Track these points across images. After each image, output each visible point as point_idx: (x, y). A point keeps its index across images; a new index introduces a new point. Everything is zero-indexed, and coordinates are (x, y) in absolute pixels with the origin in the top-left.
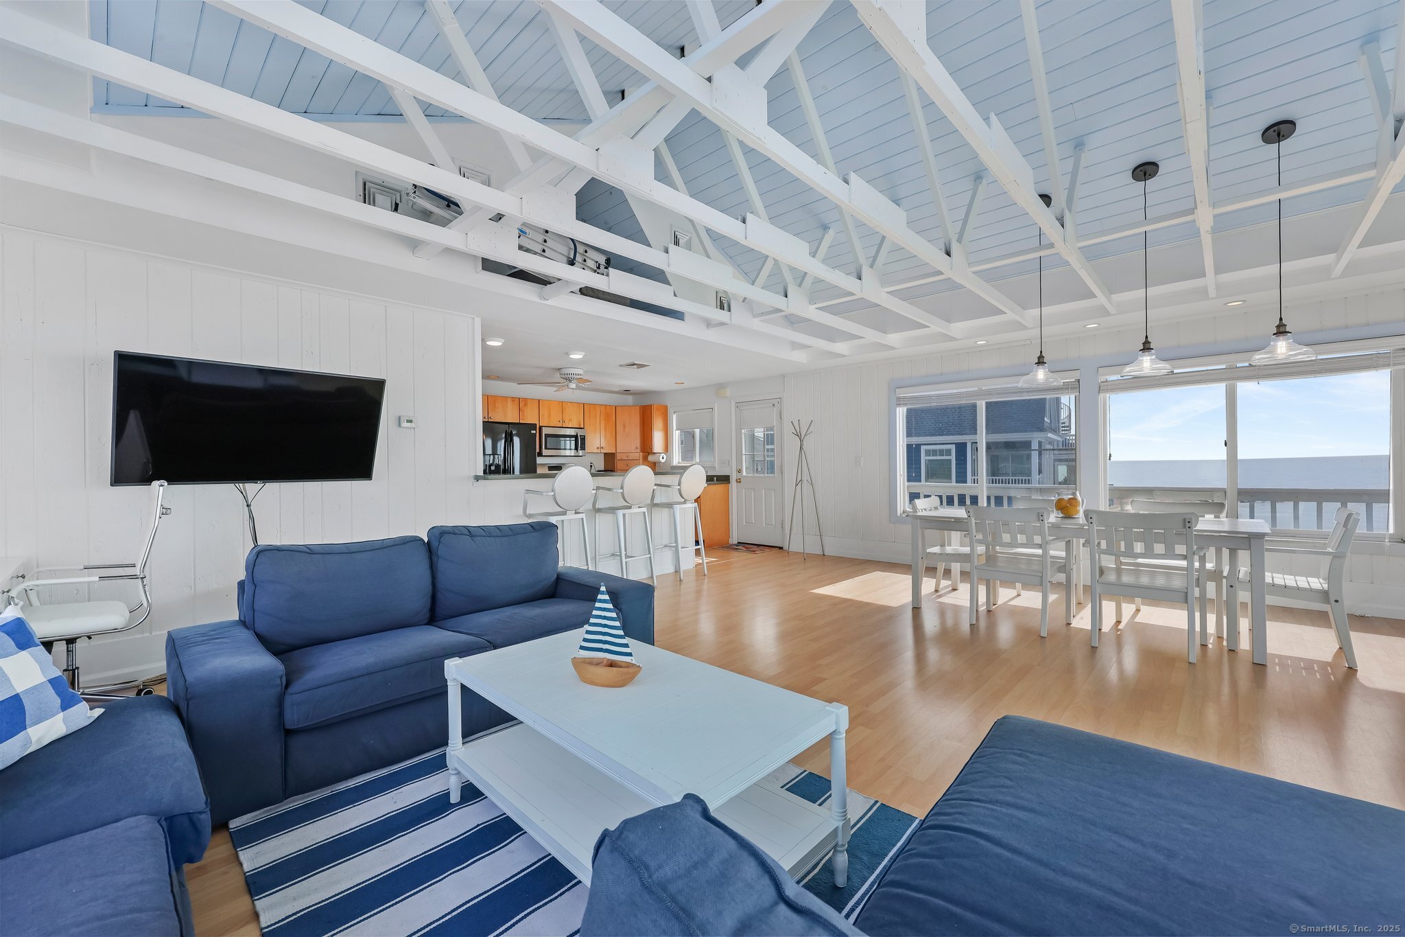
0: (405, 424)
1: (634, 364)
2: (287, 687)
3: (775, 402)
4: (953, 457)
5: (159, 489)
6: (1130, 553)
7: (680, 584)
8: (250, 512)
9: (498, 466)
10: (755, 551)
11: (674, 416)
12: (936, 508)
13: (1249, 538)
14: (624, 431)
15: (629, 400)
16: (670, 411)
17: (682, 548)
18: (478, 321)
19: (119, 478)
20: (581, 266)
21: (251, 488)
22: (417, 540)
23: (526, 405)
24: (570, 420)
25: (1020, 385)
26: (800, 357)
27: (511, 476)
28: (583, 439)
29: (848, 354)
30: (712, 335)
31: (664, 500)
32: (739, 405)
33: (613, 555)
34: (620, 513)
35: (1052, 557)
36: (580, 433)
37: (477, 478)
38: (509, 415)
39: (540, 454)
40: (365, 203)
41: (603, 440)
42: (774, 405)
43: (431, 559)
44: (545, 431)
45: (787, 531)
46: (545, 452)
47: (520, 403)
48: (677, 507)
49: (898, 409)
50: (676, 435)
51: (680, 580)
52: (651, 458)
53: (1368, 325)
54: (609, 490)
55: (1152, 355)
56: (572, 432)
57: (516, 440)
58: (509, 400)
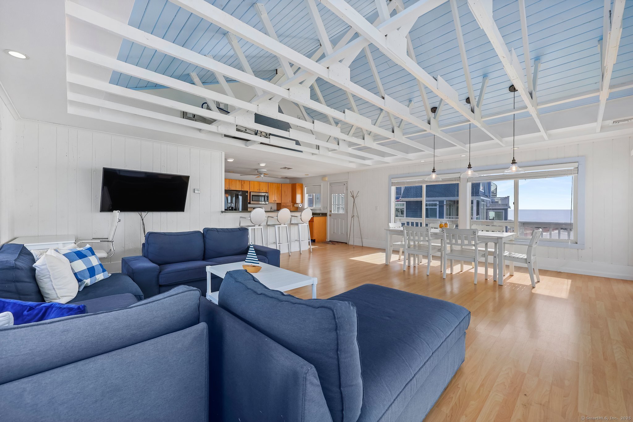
0: (196, 192)
1: (286, 168)
2: (160, 272)
4: (438, 207)
5: (116, 213)
6: (456, 244)
7: (300, 255)
8: (143, 222)
9: (232, 208)
10: (335, 244)
11: (306, 188)
12: (400, 227)
13: (498, 239)
14: (285, 194)
15: (288, 181)
16: (304, 186)
17: (302, 241)
18: (223, 153)
19: (103, 209)
20: (260, 135)
21: (144, 214)
22: (200, 232)
23: (244, 183)
24: (262, 189)
25: (426, 180)
26: (353, 166)
27: (238, 211)
28: (268, 197)
29: (371, 165)
30: (314, 158)
31: (296, 222)
32: (331, 184)
33: (274, 243)
34: (277, 226)
35: (432, 246)
36: (266, 194)
37: (222, 212)
38: (237, 187)
39: (250, 203)
40: (184, 118)
41: (276, 197)
42: (344, 184)
43: (204, 238)
44: (252, 194)
45: (349, 237)
46: (252, 202)
47: (242, 182)
48: (300, 225)
49: (392, 187)
50: (306, 196)
51: (301, 253)
52: (295, 205)
53: (557, 159)
54: (272, 217)
55: (472, 170)
56: (263, 194)
57: (240, 197)
58: (238, 181)
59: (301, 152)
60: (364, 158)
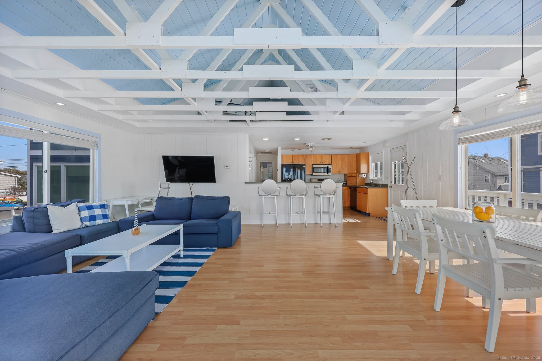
0: (226, 167)
1: (325, 139)
3: (404, 147)
8: (191, 190)
11: (371, 157)
14: (350, 164)
16: (370, 155)
18: (247, 135)
21: (191, 184)
23: (307, 157)
24: (325, 162)
28: (331, 168)
32: (391, 150)
34: (292, 197)
36: (330, 166)
37: (246, 183)
39: (311, 175)
41: (340, 168)
42: (403, 149)
43: (192, 203)
44: (314, 166)
46: (314, 174)
49: (459, 146)
50: (372, 165)
52: (360, 176)
56: (325, 166)
58: (300, 156)
59: (313, 121)
60: (403, 113)
